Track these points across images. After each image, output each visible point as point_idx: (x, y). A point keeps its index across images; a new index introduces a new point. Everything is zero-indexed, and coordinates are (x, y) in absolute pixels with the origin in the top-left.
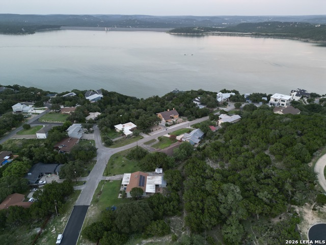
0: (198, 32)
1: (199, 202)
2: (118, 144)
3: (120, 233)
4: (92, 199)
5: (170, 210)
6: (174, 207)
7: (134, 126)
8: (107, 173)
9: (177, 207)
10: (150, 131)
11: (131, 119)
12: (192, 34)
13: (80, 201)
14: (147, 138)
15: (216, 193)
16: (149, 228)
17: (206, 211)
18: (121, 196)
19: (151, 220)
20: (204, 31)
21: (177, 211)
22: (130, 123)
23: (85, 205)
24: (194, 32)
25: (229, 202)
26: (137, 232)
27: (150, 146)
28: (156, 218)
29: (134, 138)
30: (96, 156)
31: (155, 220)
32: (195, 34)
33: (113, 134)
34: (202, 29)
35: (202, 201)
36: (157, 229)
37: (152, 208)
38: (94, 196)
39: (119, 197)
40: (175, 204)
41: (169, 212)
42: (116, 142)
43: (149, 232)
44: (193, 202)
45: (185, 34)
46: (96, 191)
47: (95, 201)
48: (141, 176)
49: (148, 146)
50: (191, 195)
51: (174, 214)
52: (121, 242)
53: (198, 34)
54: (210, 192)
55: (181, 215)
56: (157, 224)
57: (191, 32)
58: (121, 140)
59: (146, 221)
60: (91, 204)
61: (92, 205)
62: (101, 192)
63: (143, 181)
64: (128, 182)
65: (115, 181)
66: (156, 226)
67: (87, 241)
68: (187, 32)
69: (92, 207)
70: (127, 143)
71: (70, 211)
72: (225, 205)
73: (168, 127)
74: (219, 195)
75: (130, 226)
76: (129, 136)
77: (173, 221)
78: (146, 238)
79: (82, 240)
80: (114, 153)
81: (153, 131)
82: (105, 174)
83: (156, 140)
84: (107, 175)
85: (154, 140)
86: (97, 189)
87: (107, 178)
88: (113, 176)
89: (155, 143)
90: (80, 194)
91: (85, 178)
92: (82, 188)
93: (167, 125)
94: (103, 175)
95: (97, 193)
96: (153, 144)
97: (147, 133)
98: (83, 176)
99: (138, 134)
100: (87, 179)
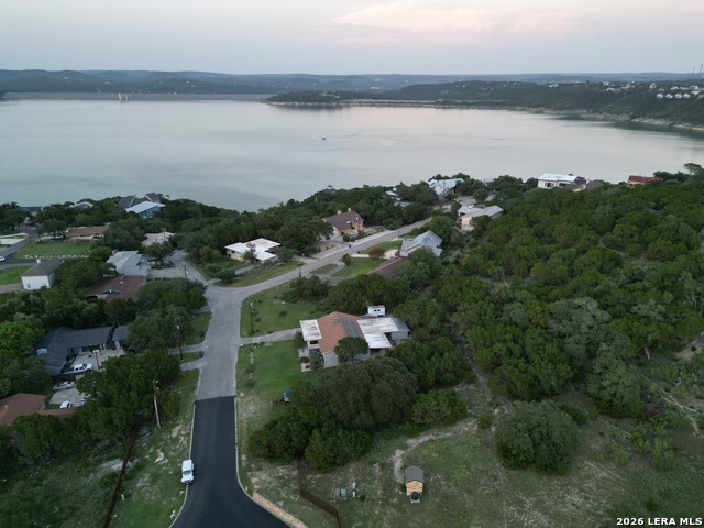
2: (246, 279)
4: (235, 382)
7: (271, 243)
8: (252, 331)
13: (206, 390)
18: (307, 367)
22: (261, 240)
23: (223, 395)
29: (282, 265)
33: (227, 264)
38: (238, 377)
39: (304, 370)
42: (242, 275)
43: (419, 419)
46: (238, 367)
47: (247, 386)
48: (345, 320)
60: (238, 393)
61: (242, 394)
63: (354, 330)
65: (277, 343)
69: (244, 397)
70: (269, 276)
76: (268, 262)
78: (412, 435)
80: (246, 296)
81: (319, 251)
82: (245, 333)
83: (336, 266)
84: (252, 334)
85: (331, 266)
86: (239, 362)
87: (257, 340)
88: (268, 335)
89: (337, 270)
90: (200, 379)
91: (197, 346)
92: (200, 365)
93: (347, 239)
94: (242, 336)
95: (243, 371)
96: (333, 272)
97: (307, 256)
98: (191, 343)
99: (291, 257)
100: (204, 346)
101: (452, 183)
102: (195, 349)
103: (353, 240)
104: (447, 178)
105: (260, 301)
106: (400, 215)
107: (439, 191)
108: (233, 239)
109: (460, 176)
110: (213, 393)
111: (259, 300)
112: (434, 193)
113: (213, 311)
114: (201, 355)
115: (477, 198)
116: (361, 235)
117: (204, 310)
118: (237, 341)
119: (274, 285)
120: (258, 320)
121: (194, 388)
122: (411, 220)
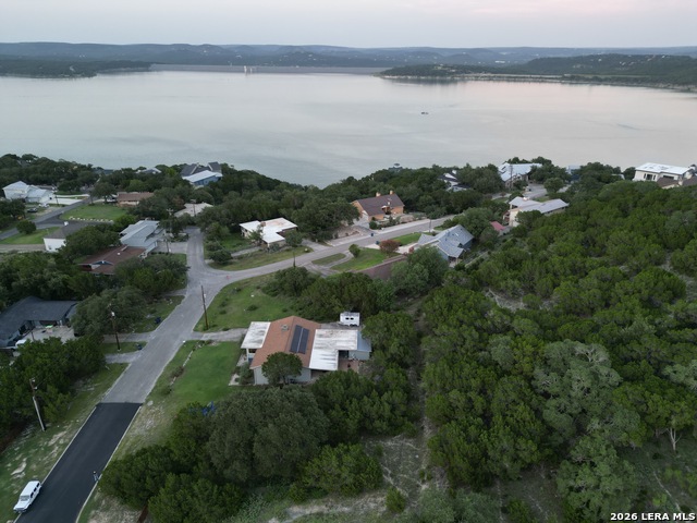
0: (443, 73)
1: (472, 395)
2: (245, 262)
3: (219, 480)
4: (153, 386)
5: (381, 417)
6: (393, 410)
7: (288, 225)
8: (207, 325)
9: (403, 408)
10: (330, 238)
11: (283, 211)
12: (430, 78)
13: (117, 392)
14: (320, 250)
15: (527, 367)
16: (312, 469)
17: (497, 418)
18: (236, 380)
19: (322, 444)
20: (456, 73)
21: (404, 421)
22: (282, 220)
23: (131, 400)
24: (435, 73)
25: (576, 392)
26: (276, 480)
27: (327, 267)
28: (336, 437)
29: (288, 250)
30: (184, 286)
31: (334, 445)
32: (438, 78)
34: (452, 68)
35: (482, 392)
36: (338, 471)
37: (327, 407)
38: (160, 380)
39: (232, 383)
40: (397, 400)
41: (377, 423)
42: (240, 258)
43: (311, 482)
44: (454, 394)
45: (416, 77)
47: (163, 392)
48: (298, 328)
49: (322, 267)
50: (448, 374)
51: (394, 429)
52: (218, 510)
53: (444, 78)
54: (508, 367)
55: (415, 435)
56: (339, 456)
57: (429, 75)
58: (252, 255)
59: (303, 444)
60: (147, 402)
61: (151, 403)
62: (181, 370)
63: (303, 342)
64: (260, 342)
65: (224, 344)
66: (335, 462)
67: (116, 503)
68: (419, 75)
69: (150, 407)
70: (268, 261)
71: (83, 418)
72: (563, 401)
73: (376, 231)
74: (539, 372)
75: (252, 461)
76: (275, 246)
77: (389, 451)
79: (99, 500)
80: (231, 281)
81: (337, 237)
82: (201, 326)
83: (345, 256)
84: (206, 329)
85: (339, 256)
86: (174, 360)
87: (206, 337)
88: (222, 333)
89: (342, 261)
90: (122, 375)
91: (144, 335)
92: (131, 358)
93: (373, 226)
94: (195, 330)
95: (169, 373)
96: (336, 263)
97: (321, 242)
98: (140, 330)
99: (300, 241)
100: (150, 337)
101: (527, 169)
102: (139, 338)
103: (380, 228)
104: (524, 162)
105: (239, 290)
106: (447, 202)
107: (505, 177)
108: (250, 216)
109: (540, 160)
110: (121, 398)
111: (238, 288)
112: (499, 179)
113: (186, 296)
114: (140, 347)
115: (548, 188)
116: (392, 223)
117: (179, 293)
118: (187, 334)
119: (266, 272)
120: (224, 313)
121: (108, 386)
122: (458, 209)
